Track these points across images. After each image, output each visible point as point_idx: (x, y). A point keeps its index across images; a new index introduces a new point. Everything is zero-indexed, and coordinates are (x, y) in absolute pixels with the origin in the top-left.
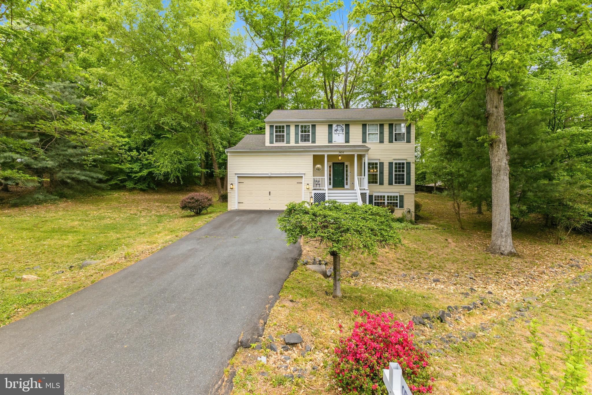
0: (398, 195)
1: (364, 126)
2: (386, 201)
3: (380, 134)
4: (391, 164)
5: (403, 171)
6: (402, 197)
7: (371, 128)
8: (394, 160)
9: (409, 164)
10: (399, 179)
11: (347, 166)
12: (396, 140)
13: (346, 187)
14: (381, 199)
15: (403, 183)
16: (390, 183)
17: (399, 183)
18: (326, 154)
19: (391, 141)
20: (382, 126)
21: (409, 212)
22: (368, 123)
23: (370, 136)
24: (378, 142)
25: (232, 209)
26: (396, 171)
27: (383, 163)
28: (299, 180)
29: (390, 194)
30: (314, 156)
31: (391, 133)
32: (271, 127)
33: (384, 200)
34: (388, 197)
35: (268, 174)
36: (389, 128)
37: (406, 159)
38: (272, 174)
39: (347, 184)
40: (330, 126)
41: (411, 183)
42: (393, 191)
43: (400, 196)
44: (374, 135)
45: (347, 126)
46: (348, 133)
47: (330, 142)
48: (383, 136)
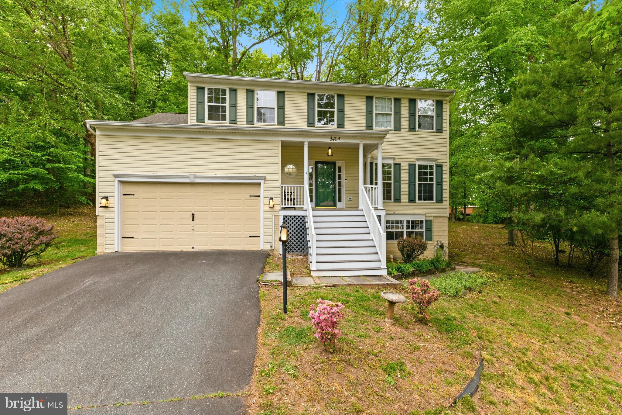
0: (423, 218)
1: (369, 99)
2: (405, 230)
3: (395, 115)
4: (412, 166)
5: (431, 179)
6: (429, 222)
7: (381, 103)
8: (418, 160)
9: (439, 167)
10: (425, 192)
11: (340, 168)
12: (419, 127)
13: (339, 205)
14: (397, 227)
15: (431, 198)
16: (412, 200)
17: (425, 199)
18: (306, 141)
19: (412, 129)
20: (397, 101)
21: (442, 247)
22: (375, 95)
23: (380, 117)
24: (392, 128)
25: (107, 251)
26: (420, 179)
27: (400, 165)
28: (253, 191)
29: (411, 218)
30: (283, 143)
31: (412, 114)
32: (200, 89)
33: (402, 227)
34: (408, 222)
35: (188, 177)
36: (410, 107)
37: (435, 160)
38: (196, 177)
39: (340, 200)
40: (311, 96)
41: (444, 199)
42: (417, 213)
43: (426, 221)
44: (385, 117)
45: (341, 97)
46: (341, 111)
47: (311, 123)
48: (400, 120)
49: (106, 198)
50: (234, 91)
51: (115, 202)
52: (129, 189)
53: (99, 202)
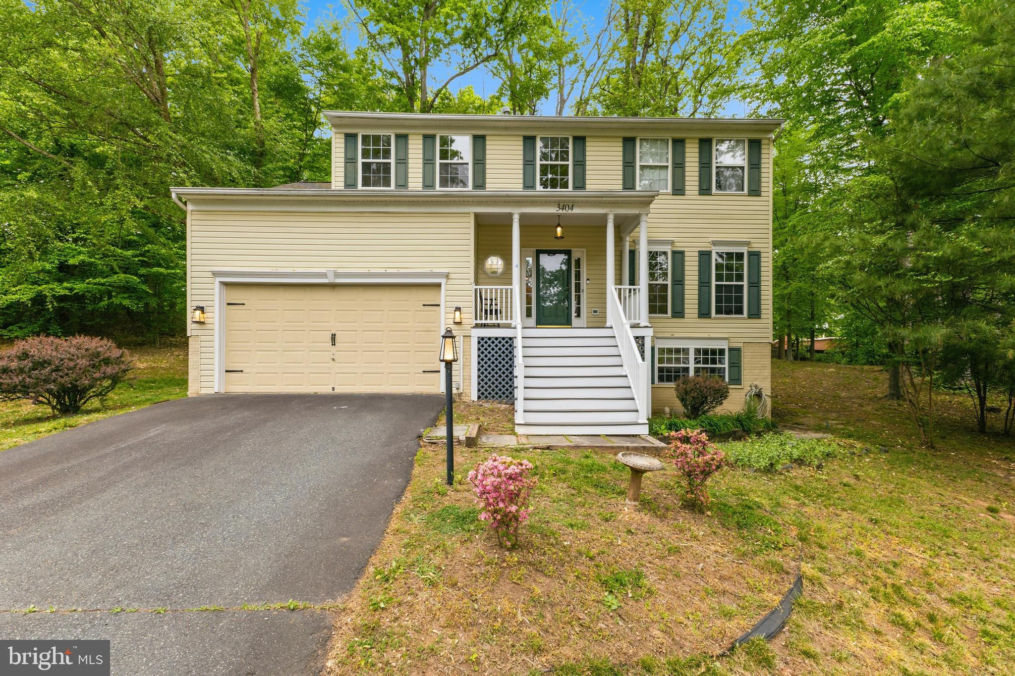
0: (724, 345)
1: (629, 143)
2: (692, 366)
3: (674, 168)
4: (705, 256)
5: (740, 278)
6: (736, 352)
7: (648, 149)
8: (715, 243)
9: (755, 256)
10: (729, 300)
11: (578, 262)
12: (719, 187)
13: (575, 321)
14: (678, 360)
15: (739, 311)
16: (704, 313)
17: (728, 312)
18: (516, 213)
19: (705, 190)
20: (679, 143)
21: (759, 395)
22: (639, 135)
23: (647, 171)
24: (670, 190)
25: (204, 391)
26: (719, 278)
27: (682, 253)
28: (428, 296)
29: (702, 345)
30: (477, 216)
31: (705, 165)
32: (350, 138)
33: (687, 360)
34: (698, 351)
35: (324, 275)
36: (700, 153)
37: (748, 244)
38: (337, 275)
39: (578, 316)
40: (529, 141)
41: (763, 312)
42: (712, 335)
43: (730, 349)
44: (657, 172)
45: (580, 141)
46: (580, 164)
47: (529, 184)
48: (684, 176)
49: (202, 309)
50: (402, 138)
51: (214, 316)
52: (237, 296)
53: (192, 316)
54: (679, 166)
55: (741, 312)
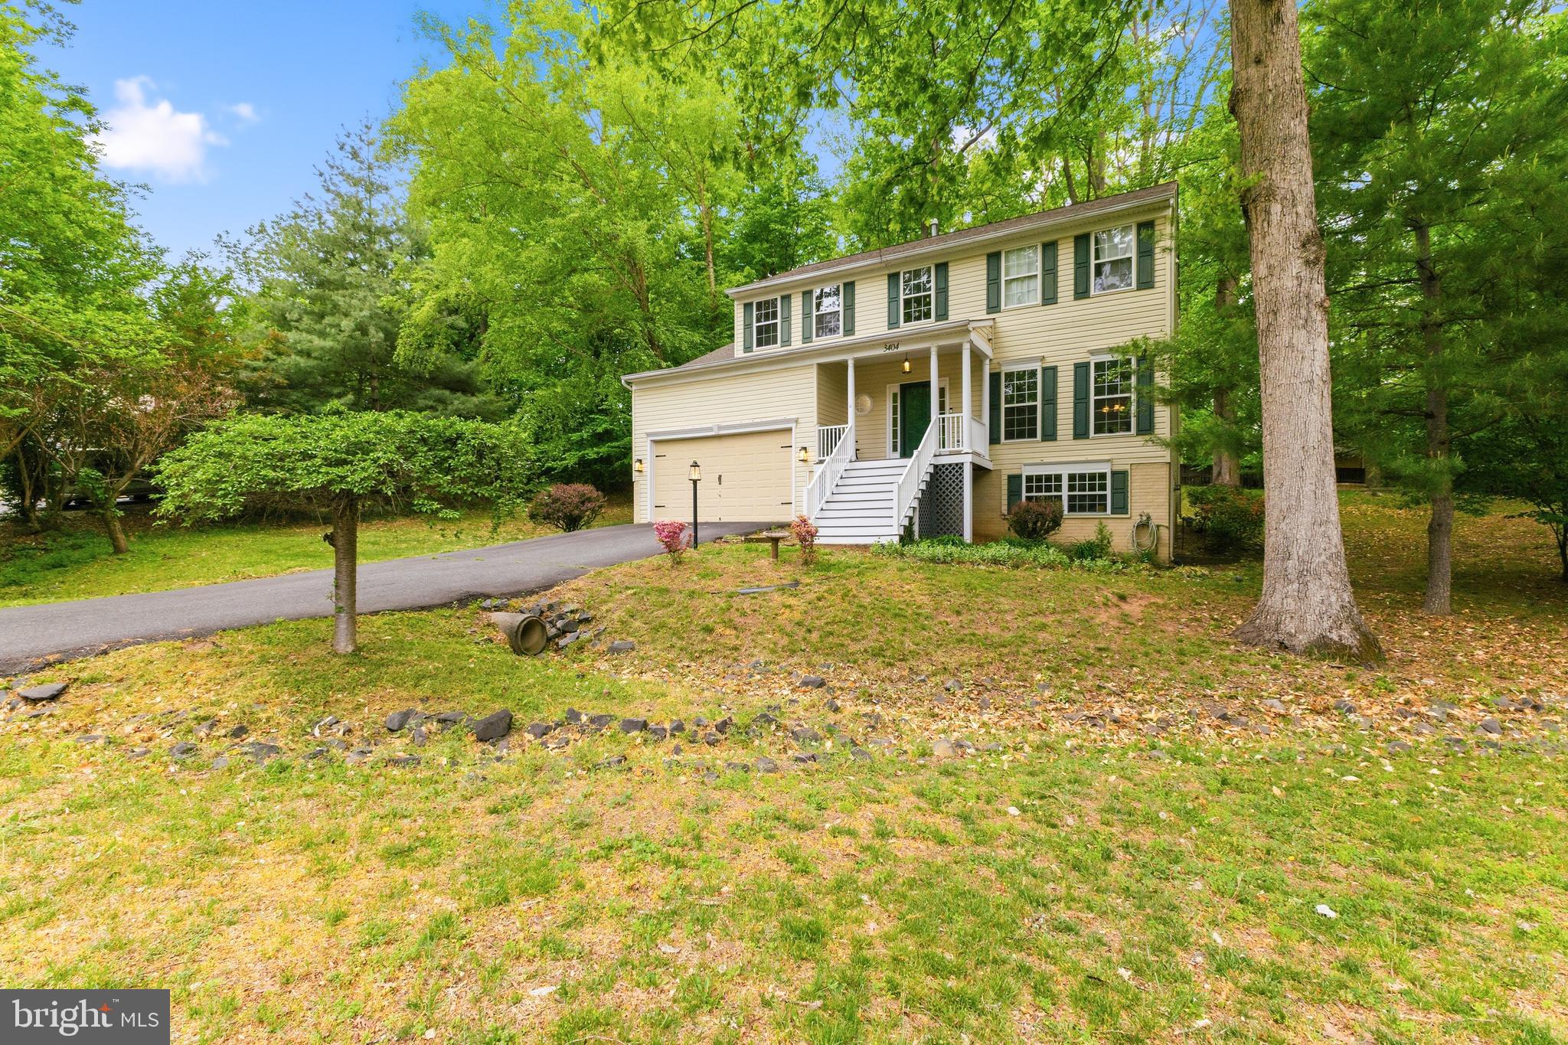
0: (1106, 469)
1: (993, 258)
2: (1065, 493)
3: (1044, 276)
4: (1081, 369)
5: (1126, 389)
6: (1121, 478)
7: (1014, 261)
8: (1092, 353)
9: (1146, 361)
10: (1112, 416)
12: (1099, 287)
14: (1048, 488)
15: (1126, 427)
16: (1080, 433)
17: (1112, 430)
18: (851, 359)
19: (1082, 294)
20: (1050, 248)
21: (1147, 525)
22: (1004, 248)
23: (1014, 285)
24: (1039, 301)
25: (645, 520)
26: (1099, 392)
27: (1054, 369)
29: (1077, 470)
31: (1081, 266)
32: (748, 306)
33: (1058, 488)
34: (1072, 477)
35: (711, 429)
36: (1076, 251)
38: (720, 428)
40: (893, 278)
41: (1157, 426)
42: (1090, 458)
43: (1114, 473)
44: (1026, 282)
45: (942, 268)
46: (943, 291)
47: (893, 324)
48: (1055, 282)
49: (640, 461)
50: (787, 298)
51: (646, 467)
52: (662, 449)
53: (636, 466)
54: (1050, 272)
55: (1129, 429)
